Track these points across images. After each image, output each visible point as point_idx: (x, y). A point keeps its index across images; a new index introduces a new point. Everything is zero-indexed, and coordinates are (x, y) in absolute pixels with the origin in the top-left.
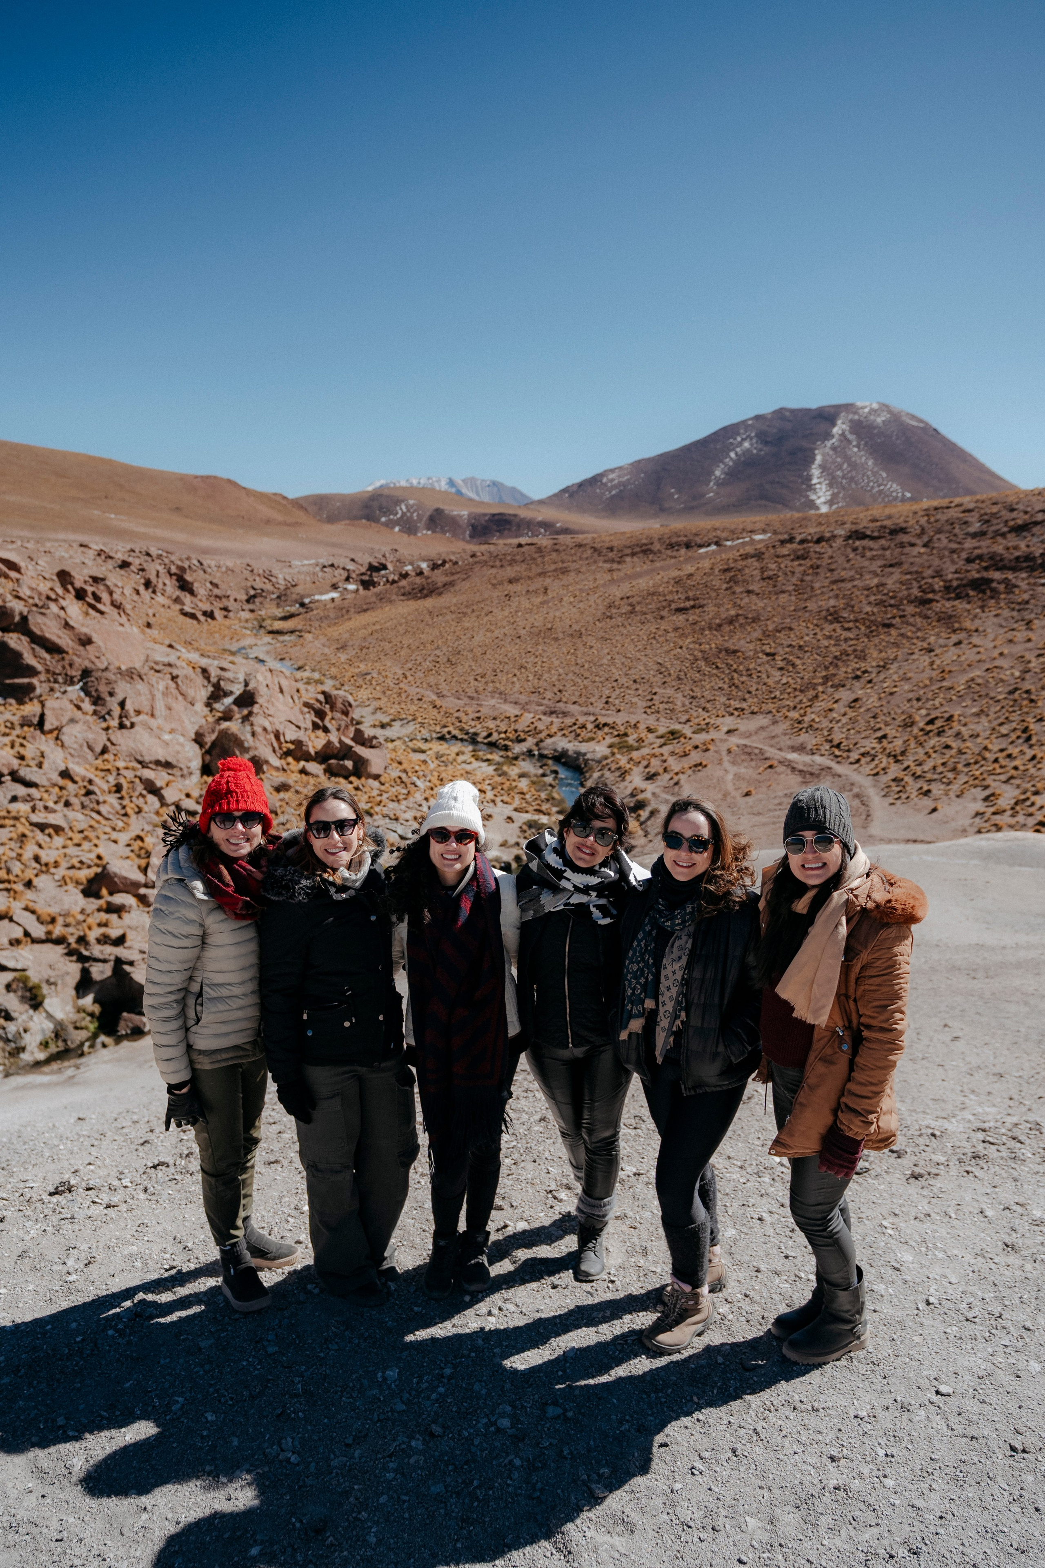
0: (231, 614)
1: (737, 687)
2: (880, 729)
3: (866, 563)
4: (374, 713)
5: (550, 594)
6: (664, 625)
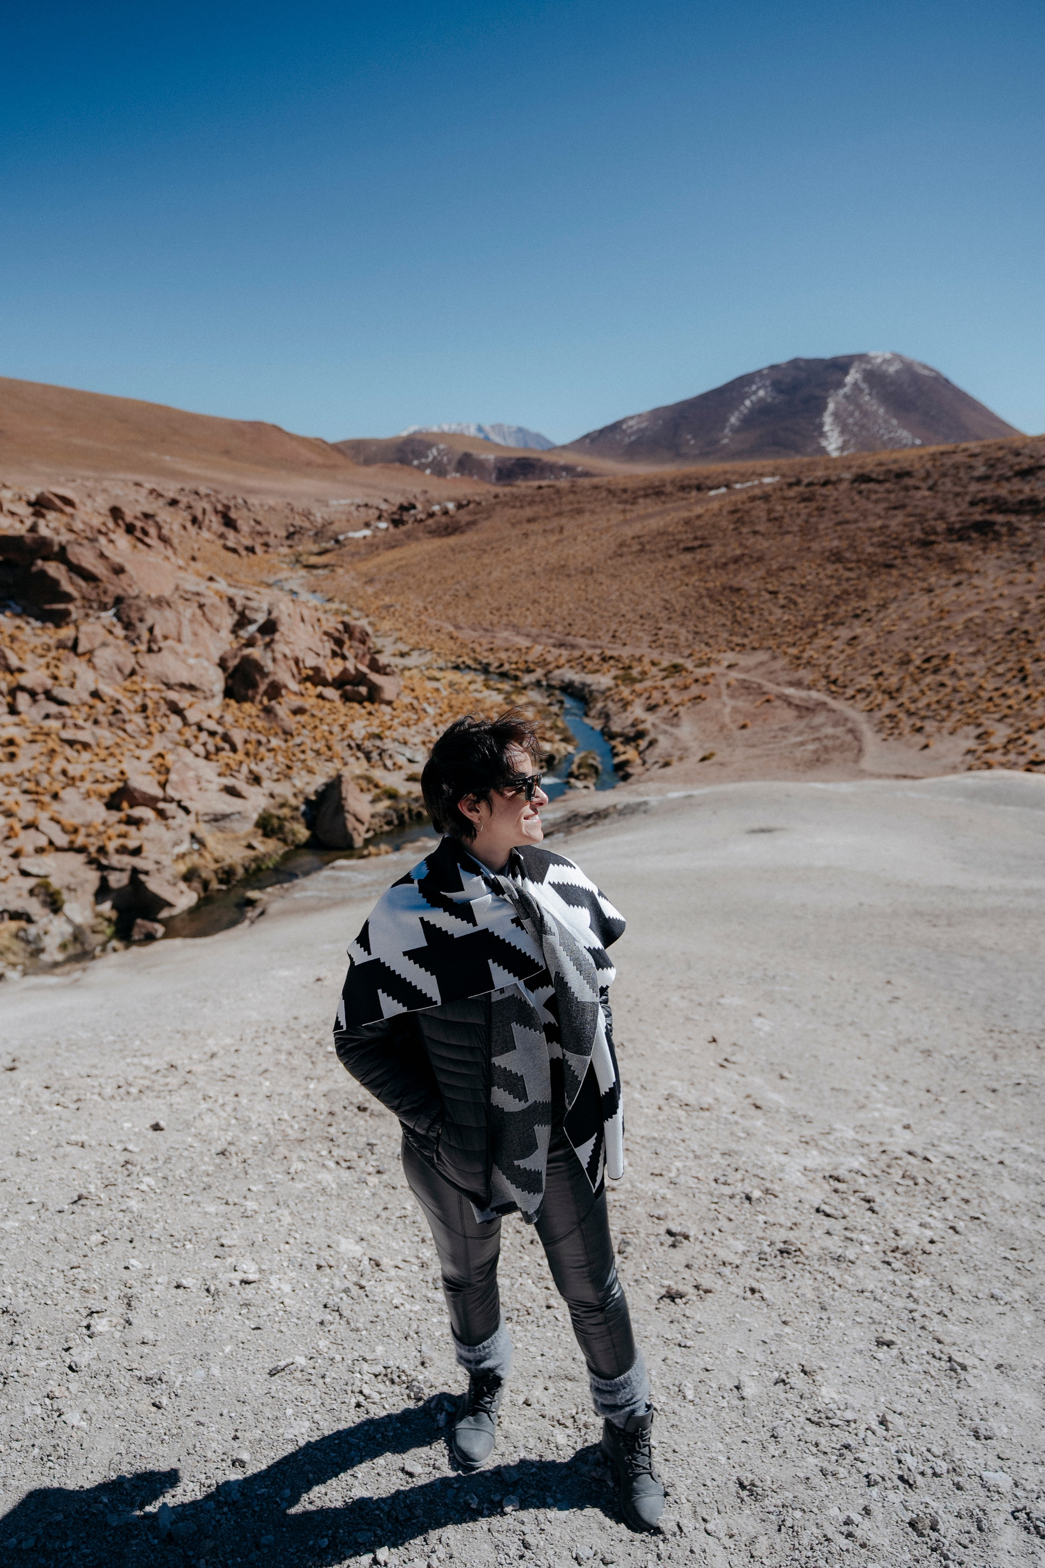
0: (271, 550)
1: (739, 623)
2: (876, 666)
3: (870, 506)
4: (395, 642)
5: (566, 533)
6: (671, 564)
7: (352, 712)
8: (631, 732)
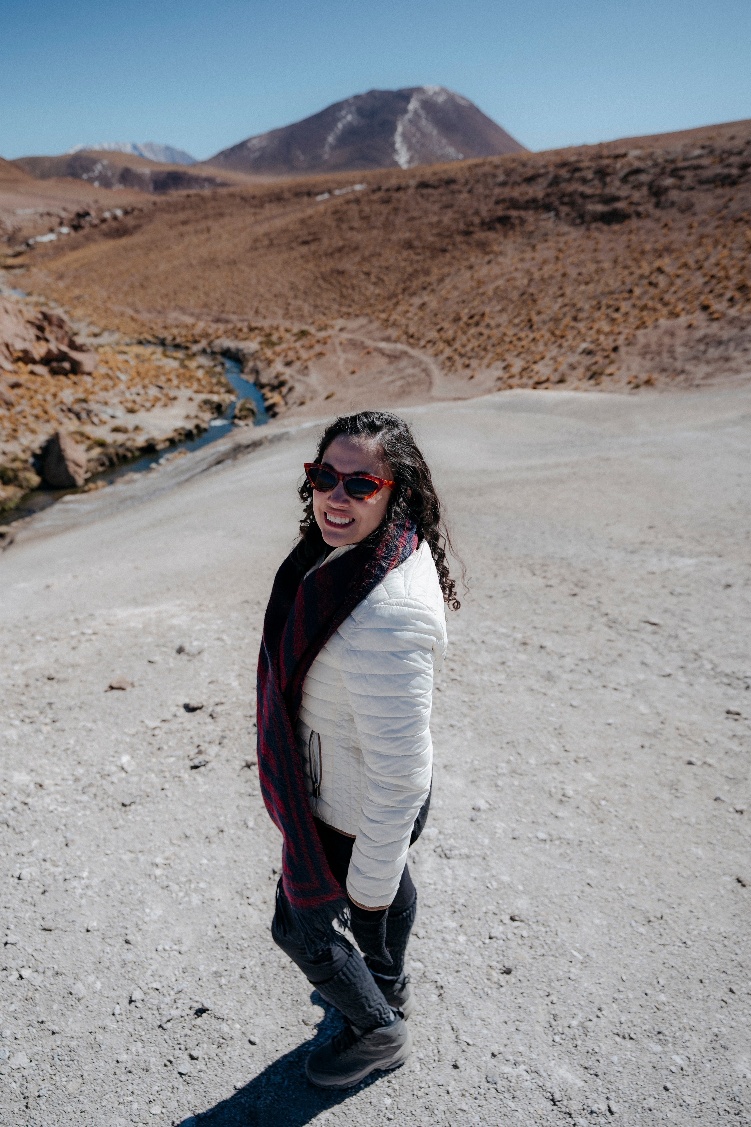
1: (345, 297)
2: (438, 324)
3: (429, 206)
5: (212, 233)
6: (293, 254)
7: (59, 383)
8: (275, 382)
